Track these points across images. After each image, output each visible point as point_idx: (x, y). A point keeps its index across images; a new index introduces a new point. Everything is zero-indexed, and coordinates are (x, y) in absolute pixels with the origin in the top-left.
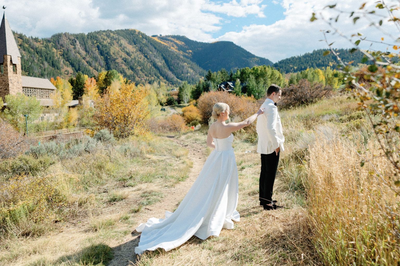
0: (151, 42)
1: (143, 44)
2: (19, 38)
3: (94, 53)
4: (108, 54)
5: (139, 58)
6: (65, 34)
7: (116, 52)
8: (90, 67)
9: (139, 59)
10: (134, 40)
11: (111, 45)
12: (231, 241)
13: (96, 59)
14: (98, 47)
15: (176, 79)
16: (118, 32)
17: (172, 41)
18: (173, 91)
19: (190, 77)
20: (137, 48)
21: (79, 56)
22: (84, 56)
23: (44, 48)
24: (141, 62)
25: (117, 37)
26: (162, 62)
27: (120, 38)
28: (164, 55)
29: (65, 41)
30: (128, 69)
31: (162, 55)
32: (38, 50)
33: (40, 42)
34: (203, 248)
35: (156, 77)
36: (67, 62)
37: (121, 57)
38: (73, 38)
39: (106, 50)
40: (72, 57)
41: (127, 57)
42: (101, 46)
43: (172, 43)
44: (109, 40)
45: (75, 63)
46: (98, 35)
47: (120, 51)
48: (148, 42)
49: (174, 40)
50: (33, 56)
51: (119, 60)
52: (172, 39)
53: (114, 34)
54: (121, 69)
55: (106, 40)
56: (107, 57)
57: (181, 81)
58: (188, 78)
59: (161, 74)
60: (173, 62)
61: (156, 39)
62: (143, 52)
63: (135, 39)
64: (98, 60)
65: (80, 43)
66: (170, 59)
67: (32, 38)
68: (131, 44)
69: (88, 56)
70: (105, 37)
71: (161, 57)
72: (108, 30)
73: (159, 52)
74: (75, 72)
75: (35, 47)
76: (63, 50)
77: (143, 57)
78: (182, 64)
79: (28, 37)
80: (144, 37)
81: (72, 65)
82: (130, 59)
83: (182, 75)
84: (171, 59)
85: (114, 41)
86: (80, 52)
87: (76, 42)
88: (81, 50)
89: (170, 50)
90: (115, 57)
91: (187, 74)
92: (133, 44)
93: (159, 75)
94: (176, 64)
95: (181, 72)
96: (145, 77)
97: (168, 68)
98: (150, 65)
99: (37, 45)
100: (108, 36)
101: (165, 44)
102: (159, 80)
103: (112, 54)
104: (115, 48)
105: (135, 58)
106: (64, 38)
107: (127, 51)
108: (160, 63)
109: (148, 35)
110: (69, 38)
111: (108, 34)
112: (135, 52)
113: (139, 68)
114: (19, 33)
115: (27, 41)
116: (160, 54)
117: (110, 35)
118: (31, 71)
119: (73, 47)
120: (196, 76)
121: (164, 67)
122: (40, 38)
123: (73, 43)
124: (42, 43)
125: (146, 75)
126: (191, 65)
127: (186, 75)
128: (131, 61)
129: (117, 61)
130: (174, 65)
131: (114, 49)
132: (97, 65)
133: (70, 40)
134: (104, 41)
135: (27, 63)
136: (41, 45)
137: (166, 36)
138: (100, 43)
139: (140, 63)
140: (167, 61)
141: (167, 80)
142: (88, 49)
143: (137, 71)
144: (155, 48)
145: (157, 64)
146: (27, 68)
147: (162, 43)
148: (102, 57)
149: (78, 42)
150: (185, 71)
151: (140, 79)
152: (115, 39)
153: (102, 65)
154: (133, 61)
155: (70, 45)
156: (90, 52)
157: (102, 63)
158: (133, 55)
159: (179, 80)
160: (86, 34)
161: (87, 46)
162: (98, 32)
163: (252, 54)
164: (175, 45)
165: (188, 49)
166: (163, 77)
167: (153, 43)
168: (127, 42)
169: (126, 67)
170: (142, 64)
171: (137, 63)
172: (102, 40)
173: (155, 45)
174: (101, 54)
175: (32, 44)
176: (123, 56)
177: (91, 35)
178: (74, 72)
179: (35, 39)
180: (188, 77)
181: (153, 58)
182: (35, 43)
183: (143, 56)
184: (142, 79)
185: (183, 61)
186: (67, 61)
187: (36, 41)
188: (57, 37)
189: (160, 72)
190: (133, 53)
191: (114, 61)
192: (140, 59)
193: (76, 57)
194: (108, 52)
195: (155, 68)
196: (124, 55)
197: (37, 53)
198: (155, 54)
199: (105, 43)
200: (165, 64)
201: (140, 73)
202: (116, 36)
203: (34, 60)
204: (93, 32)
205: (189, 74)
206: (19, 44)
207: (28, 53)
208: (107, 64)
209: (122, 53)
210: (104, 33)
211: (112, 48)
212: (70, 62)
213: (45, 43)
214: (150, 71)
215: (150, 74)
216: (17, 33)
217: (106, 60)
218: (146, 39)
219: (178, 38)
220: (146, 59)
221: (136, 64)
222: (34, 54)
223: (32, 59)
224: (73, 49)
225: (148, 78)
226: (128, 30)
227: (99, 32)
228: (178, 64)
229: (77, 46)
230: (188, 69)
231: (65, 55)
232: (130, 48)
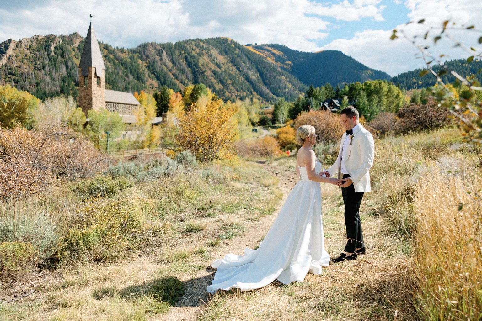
0: (245, 52)
1: (236, 54)
2: (104, 48)
3: (181, 65)
4: (196, 66)
5: (230, 70)
6: (151, 43)
7: (205, 64)
8: (176, 80)
9: (230, 72)
10: (225, 50)
11: (200, 56)
12: (316, 288)
13: (182, 71)
14: (186, 58)
15: (271, 95)
16: (208, 41)
17: (268, 51)
18: (267, 108)
19: (288, 93)
20: (228, 58)
21: (166, 68)
22: (171, 68)
23: (130, 60)
24: (232, 75)
25: (207, 46)
26: (256, 75)
27: (210, 48)
28: (259, 67)
29: (151, 52)
30: (218, 83)
31: (257, 67)
32: (123, 62)
33: (125, 53)
34: (283, 293)
35: (248, 93)
36: (152, 75)
37: (210, 69)
38: (159, 48)
39: (194, 61)
40: (158, 69)
41: (217, 69)
42: (189, 57)
43: (268, 53)
44: (198, 51)
45: (161, 76)
46: (186, 45)
47: (210, 62)
48: (242, 52)
49: (271, 49)
50: (118, 67)
51: (208, 73)
52: (269, 48)
53: (204, 43)
54: (210, 83)
55: (195, 49)
56: (195, 69)
57: (277, 97)
58: (286, 94)
59: (255, 89)
60: (268, 75)
61: (250, 48)
62: (235, 64)
63: (227, 49)
64: (185, 72)
65: (166, 54)
66: (265, 72)
67: (117, 48)
68: (221, 55)
69: (175, 68)
70: (194, 47)
71: (255, 70)
72: (197, 39)
73: (253, 63)
74: (161, 85)
75: (120, 58)
76: (149, 61)
77: (235, 69)
78: (279, 78)
79: (113, 48)
80: (237, 46)
81: (158, 78)
82: (221, 71)
83: (279, 90)
84: (267, 71)
85: (204, 52)
86: (167, 64)
87: (162, 52)
88: (167, 61)
89: (266, 61)
90: (204, 70)
91: (285, 89)
92: (224, 54)
93: (252, 90)
94: (272, 78)
95: (277, 86)
96: (236, 92)
97: (262, 82)
98: (243, 79)
99: (122, 56)
100: (197, 46)
101: (261, 54)
102: (251, 96)
103: (200, 65)
104: (205, 59)
105: (226, 71)
106: (150, 48)
107: (217, 62)
108: (254, 76)
109: (241, 44)
110: (155, 48)
111: (197, 43)
112: (227, 64)
113: (230, 82)
114: (105, 43)
115: (112, 52)
116: (254, 65)
117: (199, 44)
118: (115, 84)
119: (159, 57)
120: (295, 92)
121: (258, 80)
122: (126, 49)
123: (159, 53)
124: (127, 53)
125: (237, 90)
126: (290, 79)
127: (284, 91)
128: (222, 74)
129: (206, 74)
130: (270, 78)
131: (203, 60)
132: (184, 78)
133: (157, 50)
134: (193, 52)
135: (112, 76)
136: (127, 56)
137: (263, 45)
138: (188, 54)
139: (230, 76)
140: (261, 74)
141: (261, 96)
142: (175, 60)
143: (227, 85)
144: (249, 59)
145: (251, 77)
146: (111, 81)
147: (258, 53)
148: (190, 69)
149: (164, 53)
150: (282, 85)
151: (230, 95)
152: (205, 49)
153: (190, 78)
154: (223, 73)
155: (156, 56)
156: (177, 64)
157: (190, 76)
158: (223, 67)
159: (275, 97)
160: (174, 43)
161: (174, 57)
162: (187, 42)
163: (365, 67)
164: (272, 55)
165: (287, 61)
166: (257, 92)
167: (247, 53)
168: (218, 52)
169: (215, 81)
170: (234, 77)
171: (228, 76)
172: (190, 50)
173: (249, 55)
174: (189, 65)
175: (117, 56)
176: (213, 68)
177: (179, 45)
178: (159, 86)
179: (121, 49)
180: (285, 93)
181: (246, 70)
182: (120, 54)
183: (234, 68)
184: (233, 94)
185: (280, 74)
186: (152, 73)
187: (122, 52)
188: (143, 47)
189: (253, 86)
190: (224, 64)
191: (203, 73)
192: (232, 71)
193: (162, 70)
194: (196, 63)
195: (248, 82)
196: (214, 67)
197: (122, 65)
198: (249, 65)
199: (194, 53)
200: (260, 78)
201: (231, 87)
202: (206, 46)
203: (118, 73)
204: (181, 41)
205: (287, 90)
206: (105, 55)
207: (113, 64)
208: (195, 77)
209: (212, 64)
210: (193, 43)
211: (201, 59)
212: (155, 75)
213: (130, 54)
214: (242, 85)
215: (242, 89)
216: (102, 44)
217: (194, 72)
218: (239, 49)
219: (276, 47)
220: (238, 72)
221: (226, 77)
222: (119, 66)
223: (116, 71)
224: (159, 61)
225: (239, 93)
226: (219, 38)
227: (188, 41)
228: (275, 77)
229: (163, 57)
230: (286, 83)
231: (151, 67)
232: (221, 59)
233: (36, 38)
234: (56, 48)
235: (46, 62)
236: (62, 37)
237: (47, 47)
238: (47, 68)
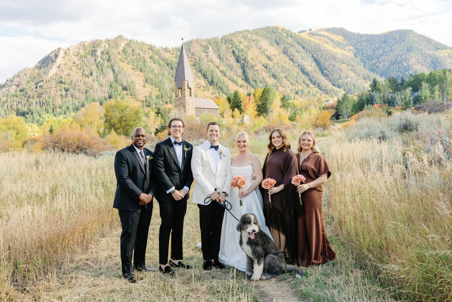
0: (298, 41)
1: (288, 44)
2: (149, 49)
3: (229, 61)
4: (245, 61)
5: (282, 62)
6: (196, 40)
7: (255, 57)
8: (224, 77)
9: (283, 64)
10: (276, 40)
11: (249, 49)
13: (231, 67)
14: (233, 52)
15: (330, 86)
16: (256, 32)
17: (325, 37)
18: (327, 102)
19: (350, 83)
20: (280, 49)
21: (212, 65)
22: (218, 65)
23: (175, 59)
24: (285, 67)
25: (256, 38)
26: (313, 65)
27: (259, 39)
28: (315, 56)
29: (198, 50)
30: (270, 77)
31: (313, 56)
32: (168, 62)
33: (170, 52)
35: (305, 86)
36: (199, 74)
37: (261, 62)
38: (205, 44)
39: (243, 55)
40: (204, 67)
41: (269, 62)
42: (237, 52)
43: (325, 39)
44: (246, 43)
45: (208, 74)
46: (233, 38)
47: (259, 54)
48: (295, 40)
49: (328, 34)
50: (164, 68)
51: (259, 67)
52: (325, 33)
53: (252, 34)
54: (261, 78)
55: (243, 42)
56: (244, 64)
57: (338, 89)
58: (348, 85)
59: (311, 80)
60: (327, 63)
61: (304, 35)
62: (288, 54)
63: (278, 39)
64: (234, 68)
65: (213, 49)
66: (322, 61)
67: (162, 48)
68: (272, 46)
69: (222, 64)
70: (242, 40)
71: (311, 59)
72: (244, 31)
73: (308, 52)
74: (208, 85)
75: (165, 58)
76: (195, 59)
77: (288, 61)
78: (339, 67)
79: (158, 47)
80: (289, 34)
81: (205, 76)
82: (272, 64)
83: (340, 81)
84: (325, 60)
85: (253, 44)
86: (213, 60)
87: (208, 48)
88: (214, 57)
89: (323, 48)
90: (254, 64)
91: (347, 78)
92: (276, 44)
93: (309, 82)
94: (331, 67)
95: (338, 77)
96: (291, 86)
97: (320, 73)
98: (298, 71)
99: (167, 56)
100: (245, 38)
101: (317, 41)
102: (308, 89)
103: (249, 59)
104: (254, 52)
105: (278, 63)
106: (195, 45)
107: (268, 54)
108: (310, 66)
109: (294, 32)
110: (201, 45)
111: (245, 35)
112: (278, 55)
113: (283, 75)
114: (149, 44)
115: (157, 53)
116: (310, 54)
117: (247, 36)
118: (162, 87)
119: (206, 54)
120: (360, 81)
121: (315, 71)
122: (170, 47)
123: (205, 49)
124: (172, 53)
125: (292, 84)
126: (352, 67)
127: (346, 81)
128: (274, 67)
129: (256, 68)
130: (329, 67)
131: (252, 55)
132: (232, 75)
133: (202, 46)
134: (241, 45)
135: (158, 77)
136: (172, 55)
137: (318, 30)
138: (236, 47)
139: (283, 69)
140: (318, 63)
141: (320, 89)
142: (222, 56)
143: (281, 79)
144: (304, 48)
145: (306, 68)
146: (157, 83)
147: (313, 39)
148: (238, 64)
149: (210, 48)
150: (343, 75)
151: (284, 89)
152: (254, 41)
153: (239, 74)
154: (275, 66)
155: (202, 53)
156: (225, 59)
157: (239, 72)
158: (275, 59)
159: (335, 88)
160: (220, 37)
161: (221, 52)
162: (234, 35)
163: (443, 45)
164: (329, 41)
165: (348, 46)
166: (314, 84)
167: (301, 42)
168: (268, 43)
169: (267, 75)
170: (287, 69)
171: (280, 68)
172: (238, 44)
173: (303, 44)
174: (238, 61)
175: (162, 56)
176: (264, 62)
177: (226, 38)
178: (207, 85)
179: (165, 49)
180: (347, 83)
181: (300, 61)
182: (165, 54)
183: (287, 59)
184: (288, 88)
185: (341, 62)
186: (198, 72)
187: (166, 51)
188: (188, 44)
189: (309, 78)
190: (275, 56)
191: (253, 68)
192: (285, 63)
193: (209, 66)
194: (245, 58)
195: (303, 73)
196: (265, 60)
197: (168, 65)
198: (304, 55)
199: (242, 47)
200: (317, 68)
201: (285, 81)
202: (254, 37)
203: (164, 74)
204: (227, 34)
205: (349, 79)
206: (150, 56)
207: (158, 65)
208: (244, 72)
209: (262, 57)
210: (240, 35)
211: (250, 52)
212: (202, 73)
213: (175, 53)
214: (297, 78)
215: (297, 82)
216: (147, 44)
217: (243, 67)
218: (292, 38)
219: (334, 31)
220: (291, 63)
221: (279, 71)
222: (164, 66)
223: (162, 72)
224: (205, 58)
225: (294, 87)
226: (269, 27)
227: (235, 33)
228: (334, 66)
229: (209, 54)
230: (347, 72)
231: (197, 65)
232: (272, 50)
233: (83, 45)
234: (102, 53)
235: (94, 68)
236: (108, 41)
237: (93, 53)
238: (95, 74)
